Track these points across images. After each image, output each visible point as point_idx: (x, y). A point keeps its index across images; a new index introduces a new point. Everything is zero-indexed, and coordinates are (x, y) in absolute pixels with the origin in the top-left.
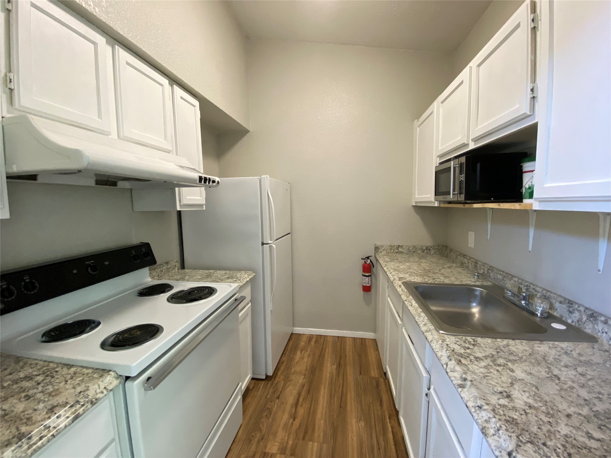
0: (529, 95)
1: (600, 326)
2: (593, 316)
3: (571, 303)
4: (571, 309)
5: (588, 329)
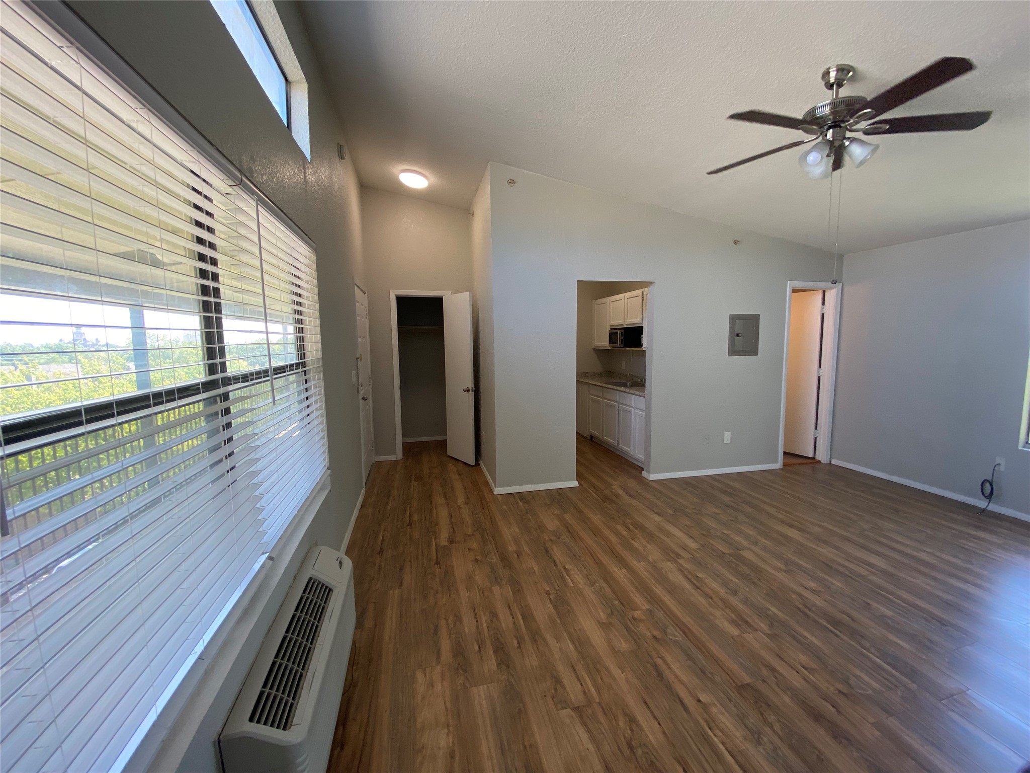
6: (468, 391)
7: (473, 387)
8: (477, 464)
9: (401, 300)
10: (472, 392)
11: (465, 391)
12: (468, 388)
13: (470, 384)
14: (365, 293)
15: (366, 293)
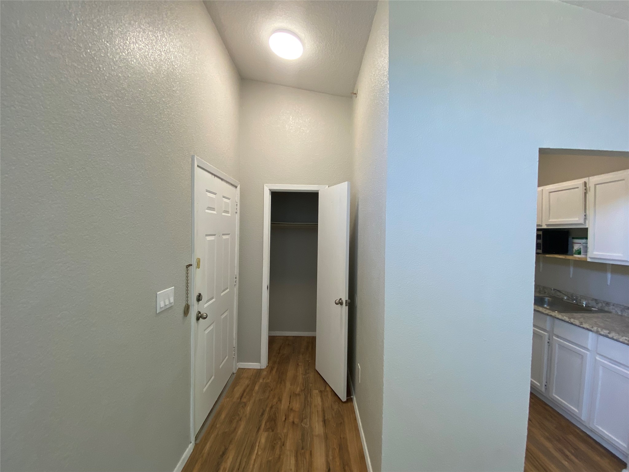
0: (583, 217)
1: (611, 307)
2: (608, 304)
3: (596, 300)
4: (597, 302)
5: (606, 309)
6: (341, 304)
7: (347, 299)
8: (349, 399)
9: (277, 196)
10: (346, 305)
11: (337, 304)
12: (340, 299)
13: (344, 296)
14: (236, 187)
15: (239, 187)
